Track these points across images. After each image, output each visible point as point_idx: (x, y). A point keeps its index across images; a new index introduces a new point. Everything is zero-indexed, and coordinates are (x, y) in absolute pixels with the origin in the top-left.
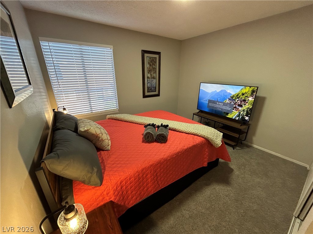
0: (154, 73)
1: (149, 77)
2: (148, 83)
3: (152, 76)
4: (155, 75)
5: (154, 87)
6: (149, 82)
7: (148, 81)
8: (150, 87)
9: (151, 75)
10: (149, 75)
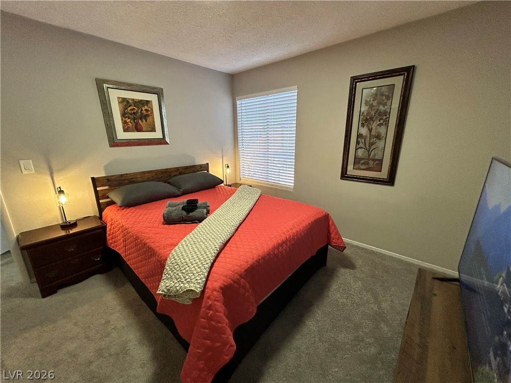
0: (380, 125)
1: (364, 135)
2: (360, 148)
3: (373, 133)
4: (382, 130)
5: (377, 160)
6: (361, 145)
7: (358, 143)
8: (363, 159)
9: (370, 130)
10: (364, 131)
